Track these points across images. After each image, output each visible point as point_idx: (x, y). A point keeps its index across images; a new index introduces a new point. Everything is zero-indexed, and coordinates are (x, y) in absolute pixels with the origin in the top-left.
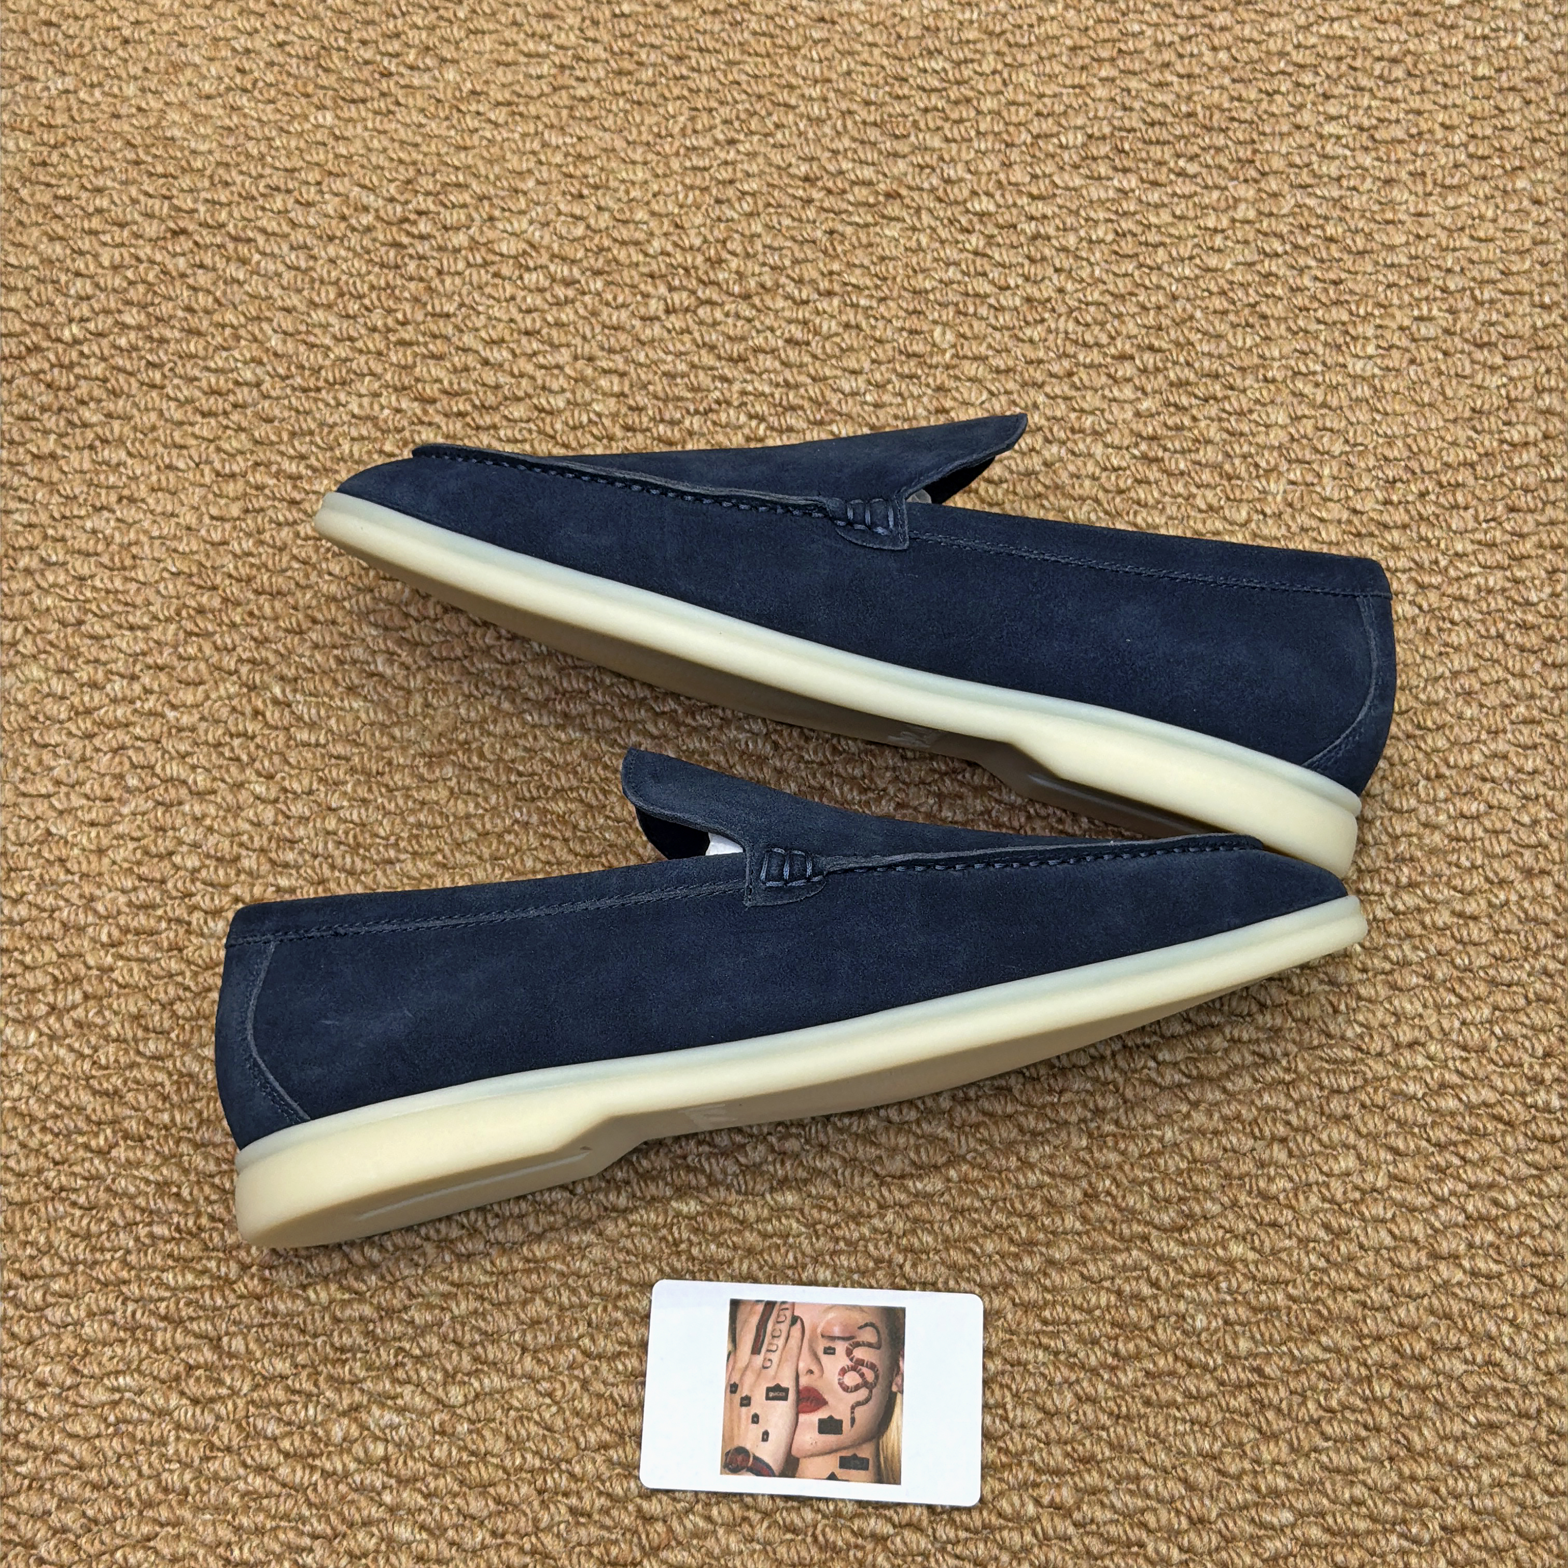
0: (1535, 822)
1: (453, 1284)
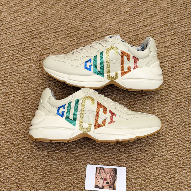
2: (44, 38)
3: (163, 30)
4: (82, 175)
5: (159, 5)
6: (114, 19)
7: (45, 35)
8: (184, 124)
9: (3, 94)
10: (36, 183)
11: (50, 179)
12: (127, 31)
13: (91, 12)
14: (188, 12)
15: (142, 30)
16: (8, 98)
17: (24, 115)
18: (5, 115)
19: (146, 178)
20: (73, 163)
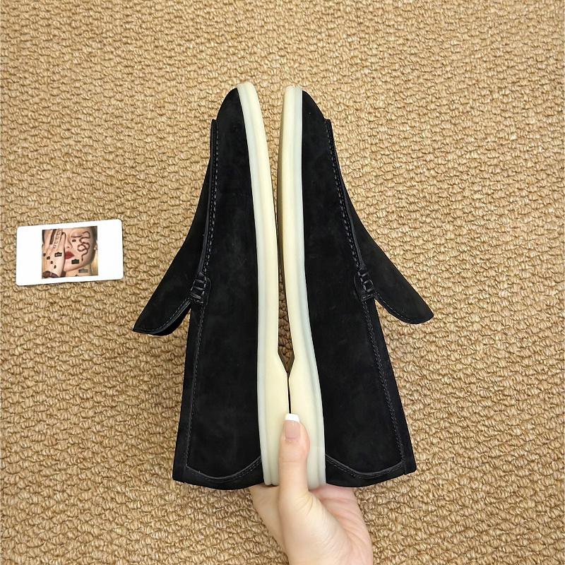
2: (136, 234)
3: (497, 155)
7: (137, 224)
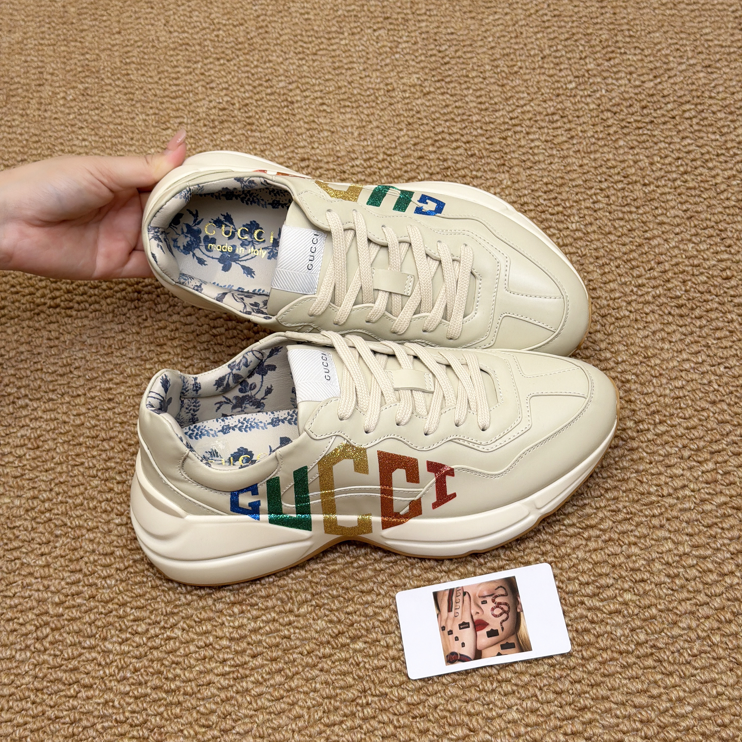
0: (710, 382)
1: (255, 711)
3: (555, 104)
4: (387, 634)
5: (518, 40)
6: (371, 118)
8: (725, 368)
9: (25, 445)
10: (214, 707)
11: (265, 680)
12: (429, 142)
13: (285, 120)
14: (627, 33)
15: (478, 124)
16: (44, 453)
17: (118, 494)
18: (43, 509)
19: (638, 579)
20: (340, 602)
